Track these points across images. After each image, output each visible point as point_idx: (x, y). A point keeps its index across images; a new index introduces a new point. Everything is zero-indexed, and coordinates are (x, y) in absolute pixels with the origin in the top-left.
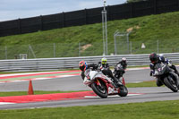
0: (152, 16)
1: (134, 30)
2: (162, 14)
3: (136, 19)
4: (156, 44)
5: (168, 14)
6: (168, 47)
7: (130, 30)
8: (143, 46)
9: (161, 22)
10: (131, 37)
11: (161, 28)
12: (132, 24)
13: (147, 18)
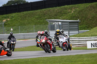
0: (16, 13)
1: (6, 21)
2: (22, 13)
3: (7, 15)
4: (18, 28)
5: (25, 12)
6: (25, 30)
7: (4, 21)
8: (12, 30)
9: (21, 17)
10: (5, 25)
11: (21, 20)
12: (5, 18)
13: (14, 15)
